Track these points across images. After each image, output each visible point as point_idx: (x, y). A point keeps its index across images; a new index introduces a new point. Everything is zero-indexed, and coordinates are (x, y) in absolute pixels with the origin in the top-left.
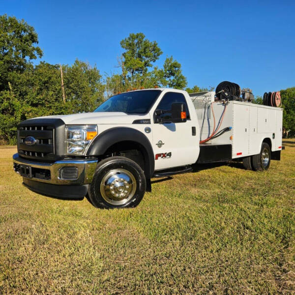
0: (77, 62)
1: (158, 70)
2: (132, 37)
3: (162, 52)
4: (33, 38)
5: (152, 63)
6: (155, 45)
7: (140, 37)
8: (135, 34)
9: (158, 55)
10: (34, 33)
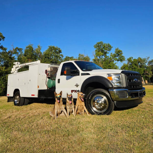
0: (80, 55)
1: (113, 54)
2: (98, 43)
3: (112, 47)
4: (60, 52)
5: (109, 52)
6: (109, 45)
7: (101, 43)
8: (99, 42)
9: (111, 48)
10: (60, 50)
